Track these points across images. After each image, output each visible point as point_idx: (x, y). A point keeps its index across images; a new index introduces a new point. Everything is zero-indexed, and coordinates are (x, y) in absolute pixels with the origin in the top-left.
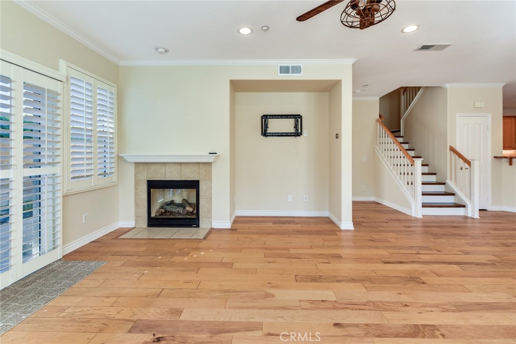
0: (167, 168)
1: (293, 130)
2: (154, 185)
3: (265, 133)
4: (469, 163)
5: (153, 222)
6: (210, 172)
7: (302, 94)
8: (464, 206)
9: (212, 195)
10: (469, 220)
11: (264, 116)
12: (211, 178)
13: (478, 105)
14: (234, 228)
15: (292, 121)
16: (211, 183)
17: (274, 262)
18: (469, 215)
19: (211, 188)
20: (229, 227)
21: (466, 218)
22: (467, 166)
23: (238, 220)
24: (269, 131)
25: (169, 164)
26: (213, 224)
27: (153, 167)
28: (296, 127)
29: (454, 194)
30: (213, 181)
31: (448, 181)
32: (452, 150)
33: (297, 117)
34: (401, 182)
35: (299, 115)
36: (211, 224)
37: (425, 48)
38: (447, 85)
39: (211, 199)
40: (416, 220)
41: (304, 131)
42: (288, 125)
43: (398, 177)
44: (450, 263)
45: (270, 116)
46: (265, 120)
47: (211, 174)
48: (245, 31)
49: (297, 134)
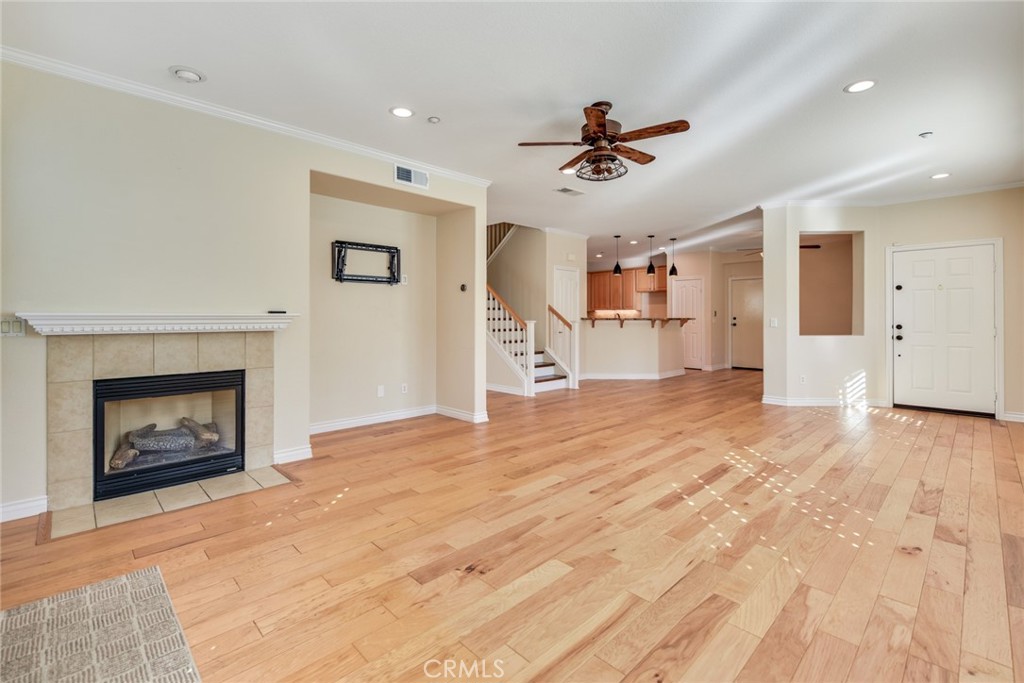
0: (158, 346)
1: (386, 273)
2: (109, 392)
3: (339, 275)
4: (570, 326)
5: (109, 486)
6: (270, 351)
7: (401, 213)
8: (565, 377)
9: (273, 397)
10: (571, 393)
11: (337, 242)
12: (271, 361)
13: (572, 257)
14: (318, 456)
15: (384, 257)
16: (272, 372)
17: (459, 473)
18: (571, 387)
19: (273, 383)
20: (309, 455)
21: (568, 390)
22: (567, 328)
23: (317, 441)
24: (348, 271)
25: (165, 336)
26: (275, 456)
27: (113, 347)
28: (390, 268)
29: (553, 364)
30: (276, 369)
31: (547, 349)
32: (551, 309)
33: (393, 253)
34: (507, 353)
35: (396, 248)
36: (272, 457)
37: (565, 190)
38: (547, 229)
39: (272, 406)
40: (530, 399)
41: (403, 276)
42: (378, 264)
43: (501, 346)
44: (604, 429)
45: (350, 243)
46: (340, 252)
47: (273, 356)
48: (402, 113)
49: (393, 278)
